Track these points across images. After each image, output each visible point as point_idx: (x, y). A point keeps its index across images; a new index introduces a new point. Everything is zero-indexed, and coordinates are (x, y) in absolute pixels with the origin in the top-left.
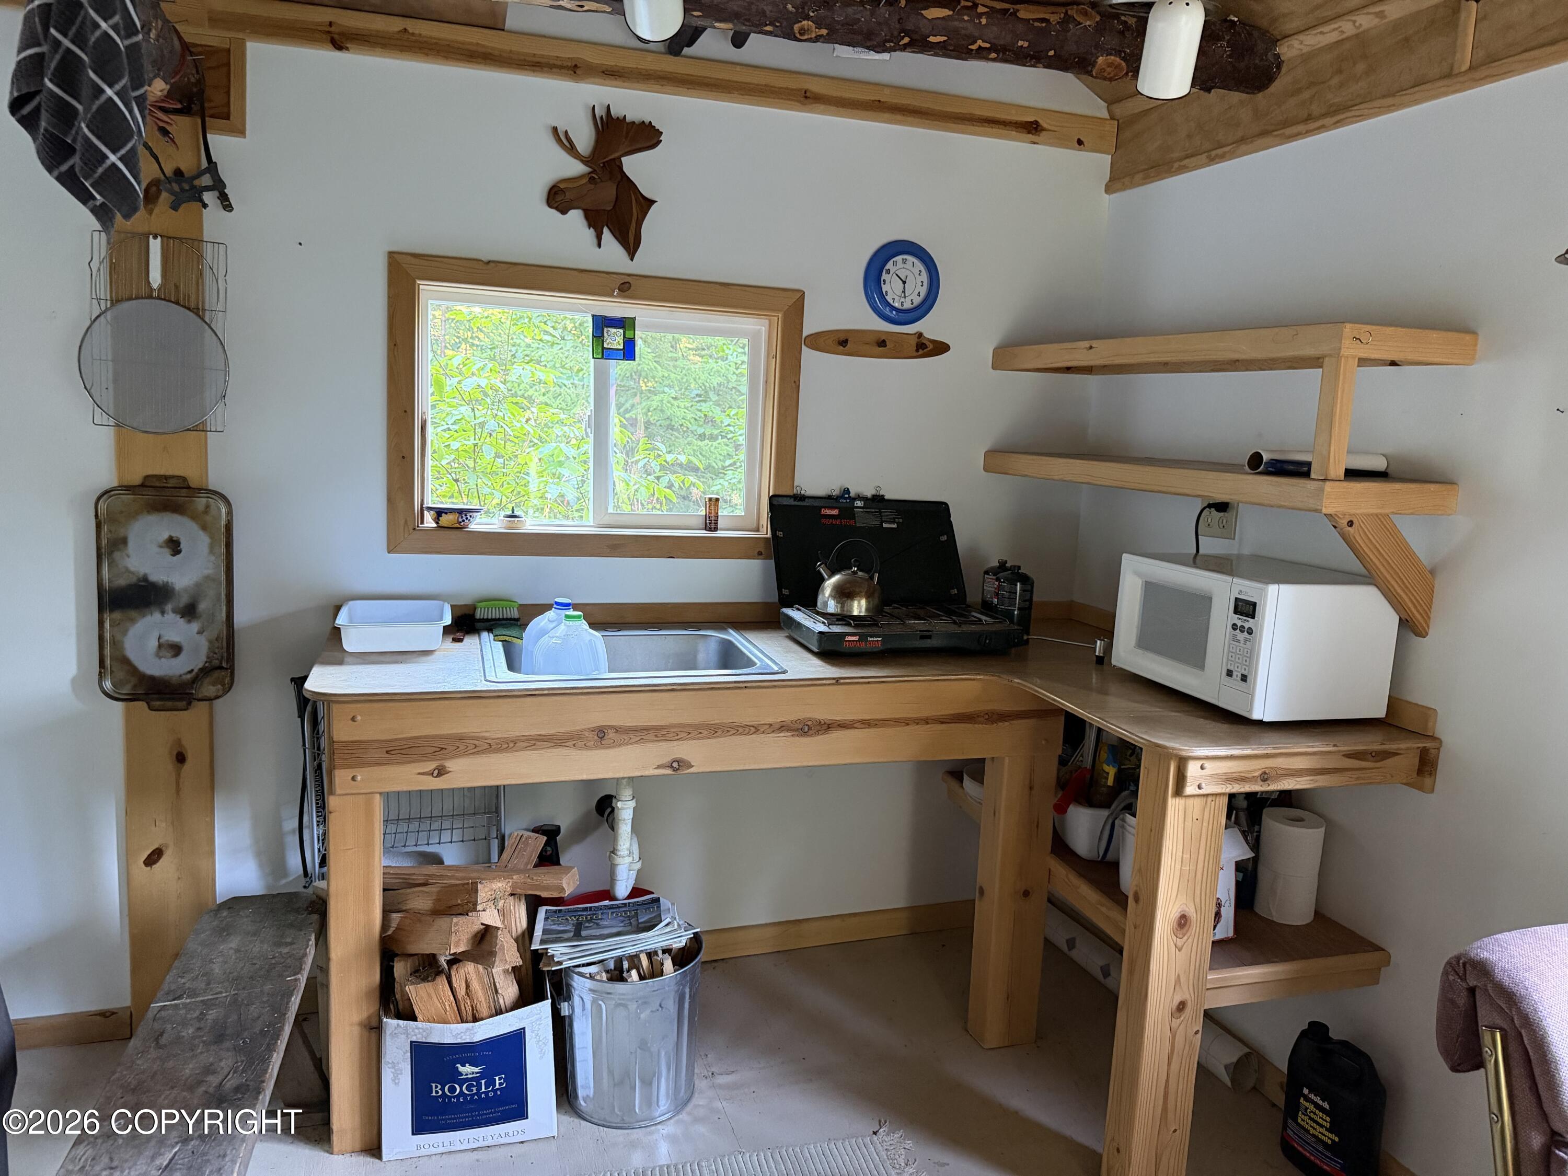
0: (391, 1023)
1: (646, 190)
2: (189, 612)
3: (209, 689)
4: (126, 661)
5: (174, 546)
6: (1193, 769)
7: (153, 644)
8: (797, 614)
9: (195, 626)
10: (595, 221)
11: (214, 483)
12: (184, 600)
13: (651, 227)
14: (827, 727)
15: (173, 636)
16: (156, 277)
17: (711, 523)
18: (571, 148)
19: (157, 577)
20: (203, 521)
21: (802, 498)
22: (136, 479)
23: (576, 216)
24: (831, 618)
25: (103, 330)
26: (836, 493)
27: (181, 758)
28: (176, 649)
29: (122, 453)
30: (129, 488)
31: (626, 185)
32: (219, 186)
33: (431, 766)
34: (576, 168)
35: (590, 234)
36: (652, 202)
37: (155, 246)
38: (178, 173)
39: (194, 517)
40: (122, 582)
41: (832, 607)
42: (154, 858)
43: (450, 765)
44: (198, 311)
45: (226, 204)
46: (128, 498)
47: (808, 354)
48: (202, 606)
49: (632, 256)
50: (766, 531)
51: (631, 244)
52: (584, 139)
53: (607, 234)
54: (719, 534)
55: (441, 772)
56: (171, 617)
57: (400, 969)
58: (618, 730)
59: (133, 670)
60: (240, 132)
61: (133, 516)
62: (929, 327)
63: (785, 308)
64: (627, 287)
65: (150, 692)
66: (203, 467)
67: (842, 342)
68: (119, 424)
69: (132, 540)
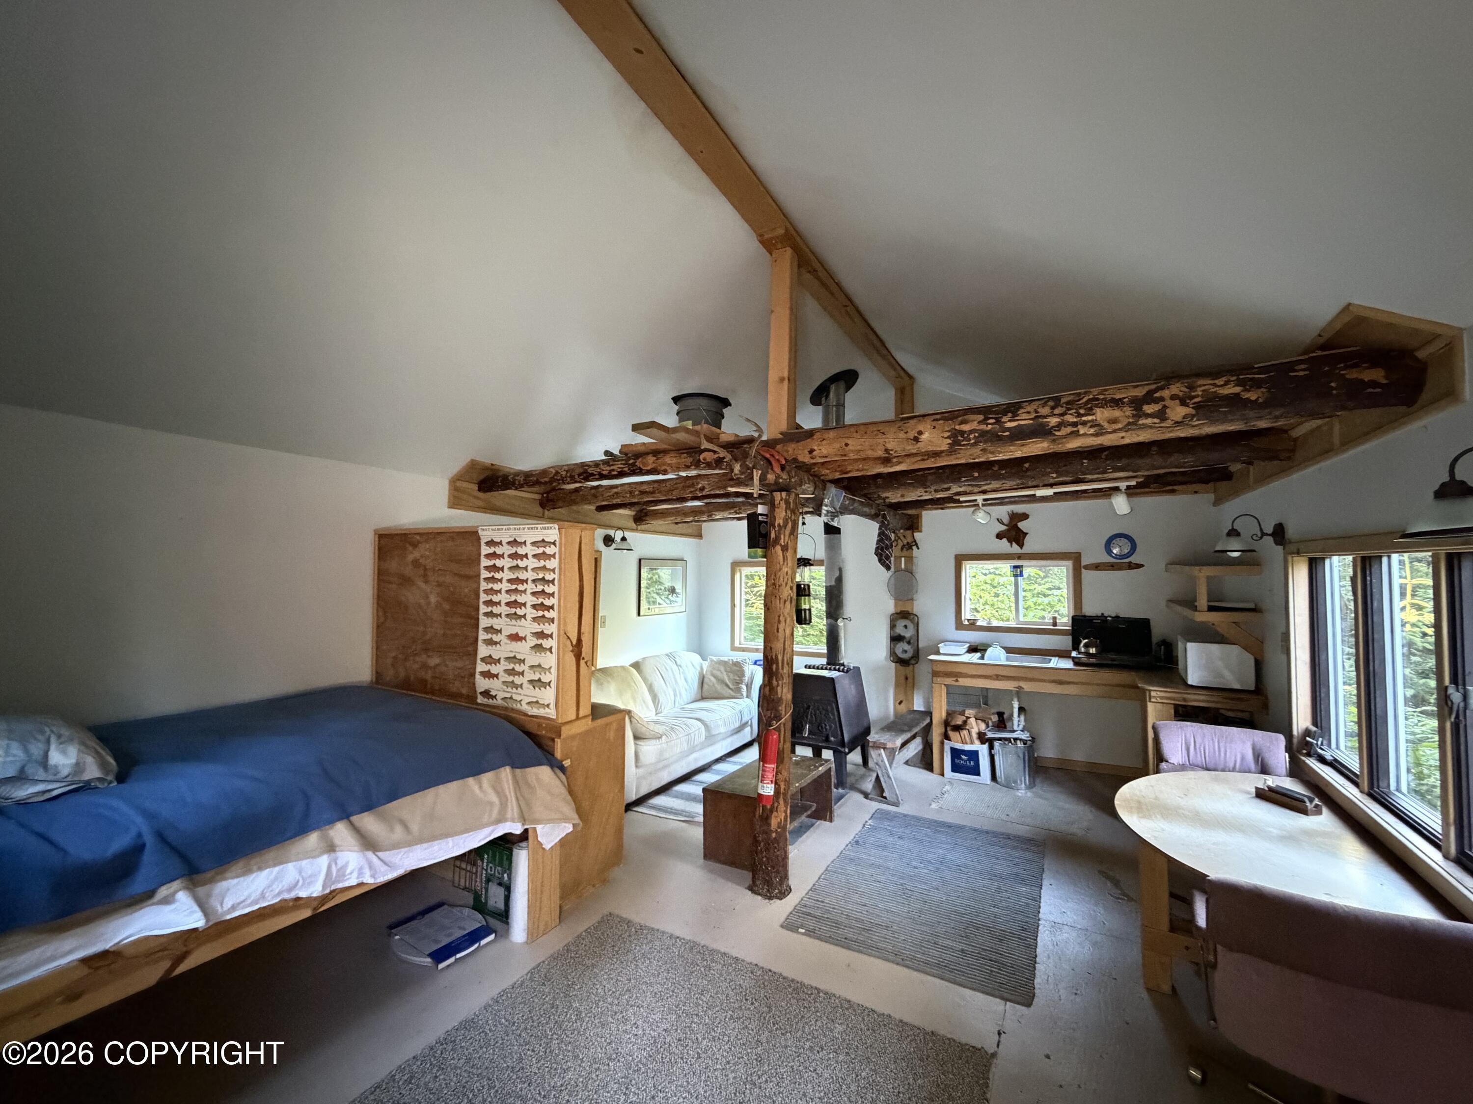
0: (946, 741)
2: (909, 643)
3: (913, 662)
4: (896, 654)
5: (906, 627)
7: (901, 650)
8: (1072, 652)
9: (910, 647)
10: (1010, 541)
11: (915, 612)
12: (908, 640)
13: (1027, 540)
14: (1066, 682)
15: (906, 648)
16: (903, 566)
17: (1055, 624)
18: (1003, 524)
19: (902, 634)
20: (912, 621)
21: (1085, 616)
22: (899, 612)
23: (1005, 540)
24: (1081, 653)
25: (893, 578)
26: (1099, 614)
27: (907, 678)
28: (906, 652)
29: (896, 606)
30: (897, 613)
31: (1019, 530)
32: (916, 545)
33: (954, 679)
34: (1003, 528)
35: (1009, 544)
36: (1027, 534)
37: (903, 559)
38: (908, 543)
39: (911, 620)
40: (895, 635)
42: (900, 703)
43: (959, 679)
44: (911, 573)
45: (918, 548)
46: (897, 616)
47: (1084, 571)
48: (912, 642)
49: (1021, 548)
50: (1070, 627)
51: (1021, 546)
52: (1006, 520)
53: (1014, 544)
54: (1056, 628)
55: (957, 681)
56: (905, 644)
57: (949, 729)
58: (1002, 676)
59: (897, 656)
60: (921, 531)
61: (898, 620)
62: (1134, 559)
63: (1075, 558)
64: (1020, 557)
65: (901, 662)
66: (913, 608)
67: (1097, 567)
68: (895, 599)
69: (897, 625)
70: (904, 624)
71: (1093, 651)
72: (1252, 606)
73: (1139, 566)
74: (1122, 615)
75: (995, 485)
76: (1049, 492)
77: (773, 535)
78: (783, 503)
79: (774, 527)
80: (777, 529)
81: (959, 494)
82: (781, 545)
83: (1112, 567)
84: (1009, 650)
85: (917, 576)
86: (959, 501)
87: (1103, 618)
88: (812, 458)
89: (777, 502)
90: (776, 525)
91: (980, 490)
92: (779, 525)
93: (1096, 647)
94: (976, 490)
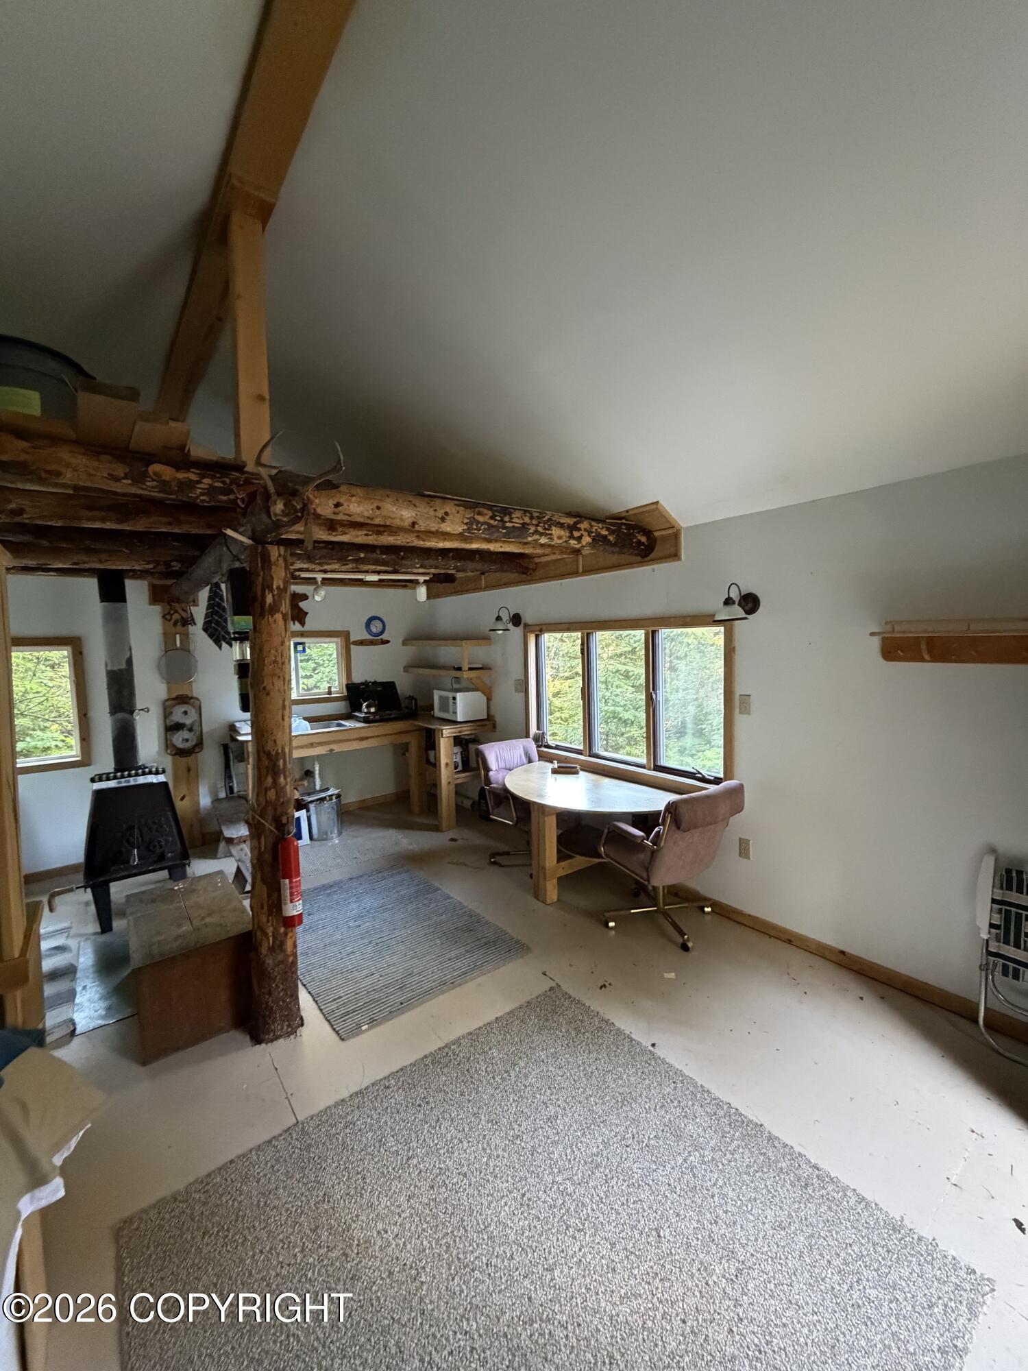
1: (306, 611)
2: (191, 730)
3: (196, 750)
4: (173, 745)
5: (185, 713)
6: (444, 731)
7: (181, 739)
8: (357, 714)
9: (192, 734)
11: (195, 695)
12: (189, 727)
13: (307, 619)
14: (367, 738)
15: (186, 737)
16: (178, 645)
17: (330, 693)
19: (182, 721)
20: (193, 705)
21: (354, 684)
22: (173, 696)
24: (366, 713)
25: (164, 659)
26: (364, 681)
27: (189, 770)
28: (185, 740)
29: (169, 690)
30: (171, 699)
31: (301, 609)
32: (193, 620)
36: (307, 613)
37: (177, 637)
38: (183, 617)
39: (190, 705)
40: (172, 723)
41: (366, 710)
42: (183, 798)
44: (189, 651)
45: (195, 624)
46: (173, 702)
47: (352, 646)
48: (194, 728)
49: (303, 626)
50: (345, 693)
51: (303, 624)
53: (296, 622)
54: (333, 696)
56: (185, 732)
58: (313, 743)
59: (175, 746)
60: (197, 605)
61: (174, 706)
62: (384, 637)
63: (345, 635)
64: (302, 634)
65: (180, 753)
66: (192, 691)
67: (361, 643)
68: (168, 683)
69: (174, 712)
70: (183, 710)
71: (373, 710)
72: (481, 666)
73: (387, 642)
74: (379, 680)
75: (336, 566)
76: (375, 578)
77: (269, 599)
78: (281, 561)
79: (271, 590)
80: (276, 593)
81: (301, 570)
82: (282, 613)
83: (371, 643)
84: (310, 720)
85: (195, 654)
86: (299, 578)
87: (366, 683)
88: (335, 513)
89: (273, 559)
90: (275, 587)
91: (322, 568)
92: (278, 588)
93: (375, 706)
94: (318, 568)
